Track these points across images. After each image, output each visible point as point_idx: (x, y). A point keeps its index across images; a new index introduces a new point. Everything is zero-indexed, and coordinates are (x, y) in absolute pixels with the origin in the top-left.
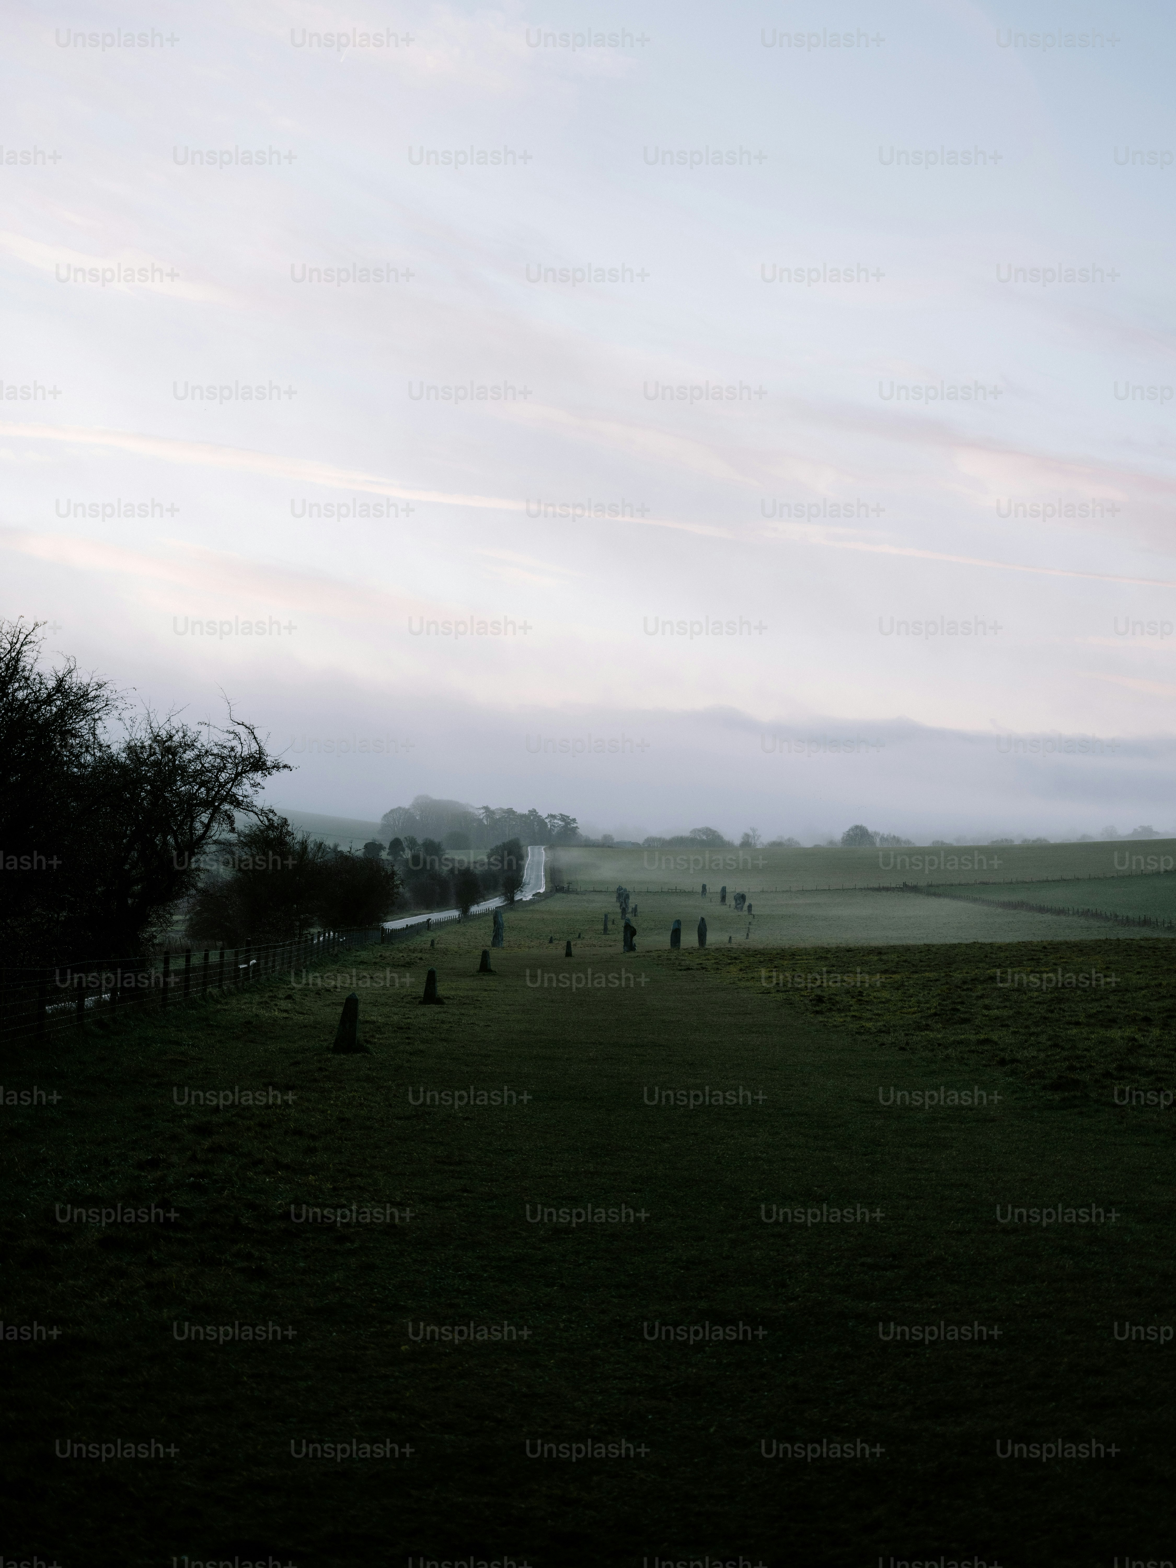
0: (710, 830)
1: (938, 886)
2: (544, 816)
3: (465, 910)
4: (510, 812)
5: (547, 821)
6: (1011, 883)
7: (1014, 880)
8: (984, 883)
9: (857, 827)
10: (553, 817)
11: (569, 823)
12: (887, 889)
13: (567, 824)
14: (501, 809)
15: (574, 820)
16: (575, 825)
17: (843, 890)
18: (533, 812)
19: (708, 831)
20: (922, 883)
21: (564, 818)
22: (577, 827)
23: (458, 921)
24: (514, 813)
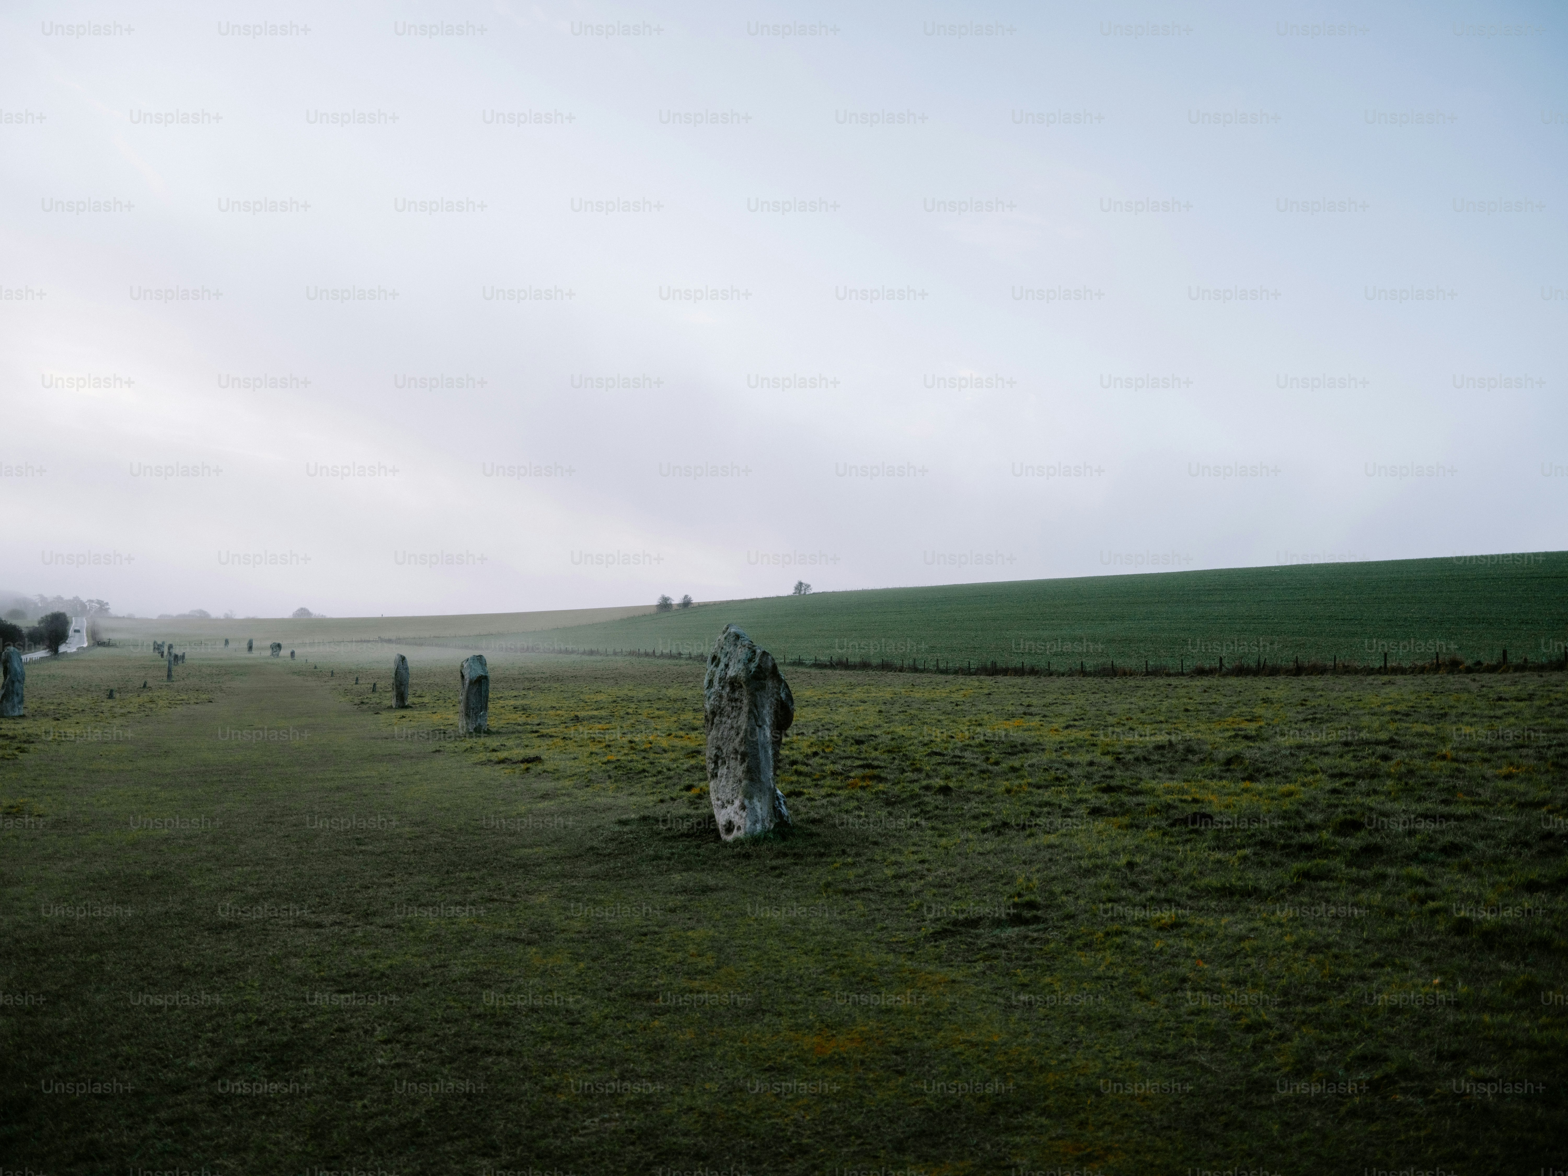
4: (59, 598)
5: (87, 604)
9: (302, 609)
10: (91, 601)
11: (103, 606)
14: (51, 597)
15: (107, 604)
16: (107, 607)
18: (76, 599)
21: (99, 602)
22: (109, 608)
24: (62, 599)
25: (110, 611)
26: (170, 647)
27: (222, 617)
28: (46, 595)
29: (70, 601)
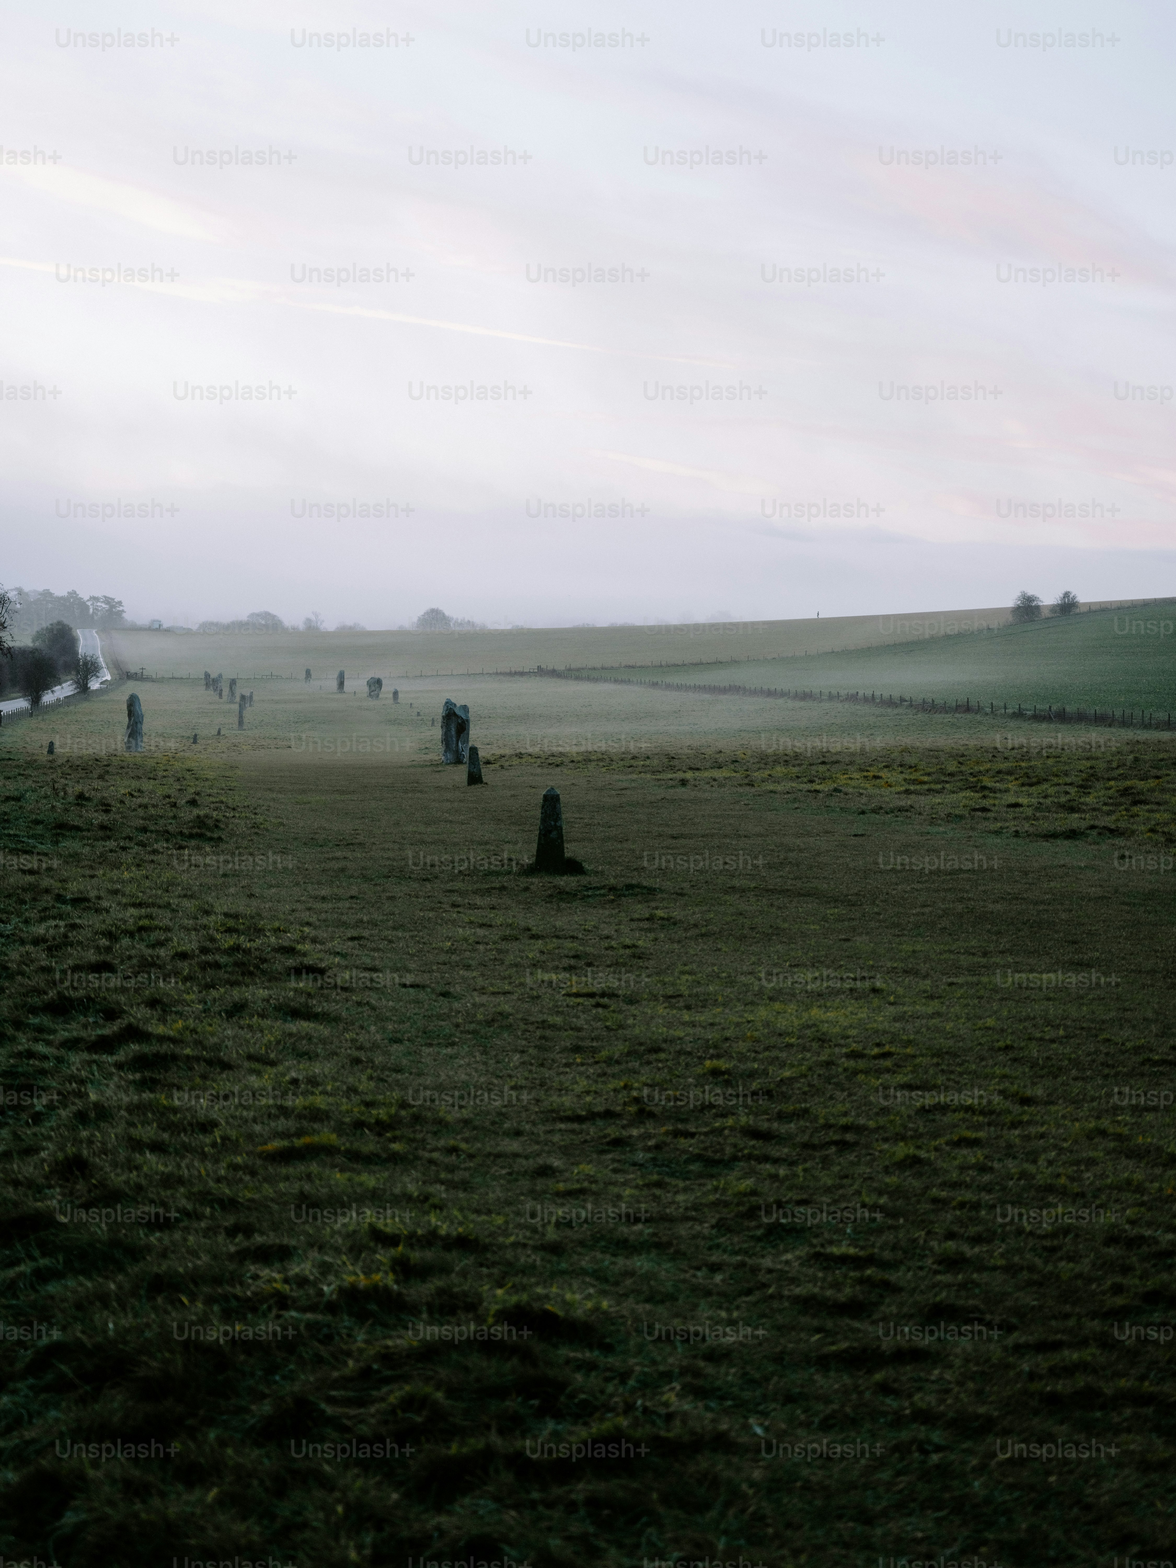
0: (269, 614)
1: (578, 670)
2: (86, 598)
3: (36, 701)
4: (47, 594)
5: (89, 603)
6: (661, 666)
7: (663, 663)
8: (629, 667)
9: (433, 611)
10: (95, 599)
11: (114, 607)
12: (522, 674)
13: (112, 607)
14: (35, 591)
15: (120, 603)
16: (121, 608)
17: (469, 675)
18: (73, 594)
19: (267, 615)
20: (561, 667)
21: (108, 600)
22: (123, 611)
23: (29, 714)
24: (51, 594)
25: (124, 615)
26: (233, 682)
27: (302, 627)
28: (26, 589)
29: (62, 598)
